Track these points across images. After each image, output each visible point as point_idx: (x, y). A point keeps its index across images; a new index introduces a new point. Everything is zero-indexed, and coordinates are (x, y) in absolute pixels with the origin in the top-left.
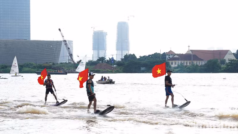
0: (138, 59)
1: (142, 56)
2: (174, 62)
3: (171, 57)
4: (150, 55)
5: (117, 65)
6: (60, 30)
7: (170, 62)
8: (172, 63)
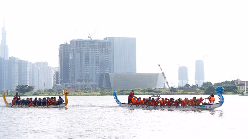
0: (214, 85)
1: (216, 83)
2: (241, 87)
3: (238, 83)
4: (222, 82)
5: (200, 89)
6: (159, 65)
7: (238, 87)
8: (240, 88)
